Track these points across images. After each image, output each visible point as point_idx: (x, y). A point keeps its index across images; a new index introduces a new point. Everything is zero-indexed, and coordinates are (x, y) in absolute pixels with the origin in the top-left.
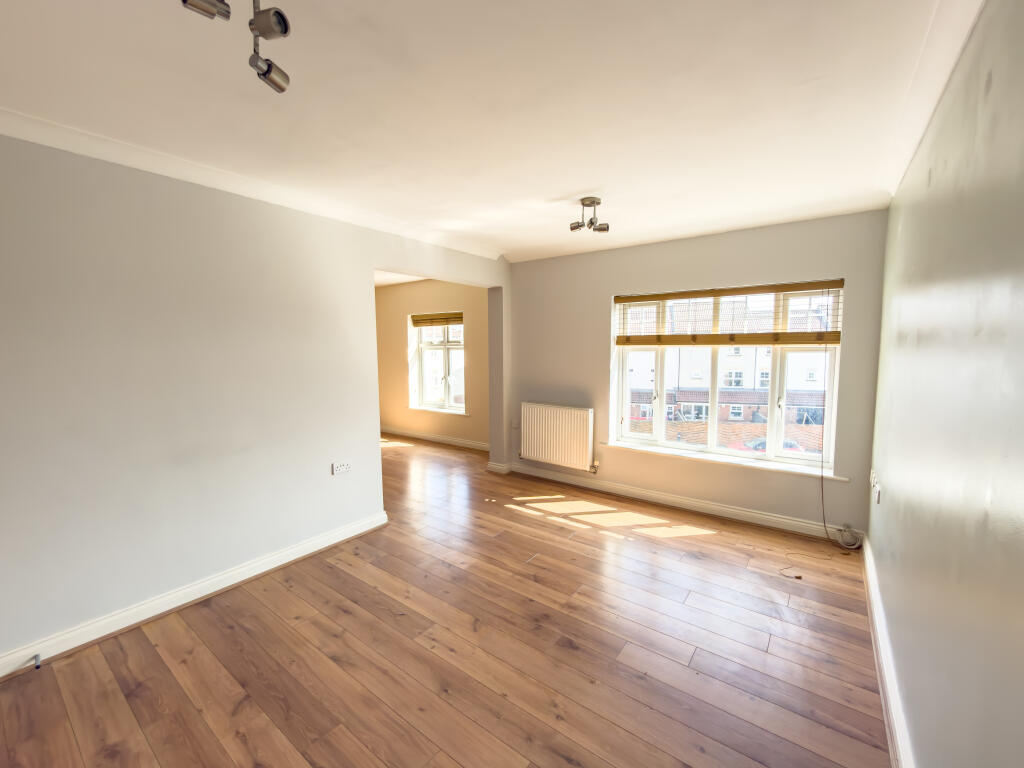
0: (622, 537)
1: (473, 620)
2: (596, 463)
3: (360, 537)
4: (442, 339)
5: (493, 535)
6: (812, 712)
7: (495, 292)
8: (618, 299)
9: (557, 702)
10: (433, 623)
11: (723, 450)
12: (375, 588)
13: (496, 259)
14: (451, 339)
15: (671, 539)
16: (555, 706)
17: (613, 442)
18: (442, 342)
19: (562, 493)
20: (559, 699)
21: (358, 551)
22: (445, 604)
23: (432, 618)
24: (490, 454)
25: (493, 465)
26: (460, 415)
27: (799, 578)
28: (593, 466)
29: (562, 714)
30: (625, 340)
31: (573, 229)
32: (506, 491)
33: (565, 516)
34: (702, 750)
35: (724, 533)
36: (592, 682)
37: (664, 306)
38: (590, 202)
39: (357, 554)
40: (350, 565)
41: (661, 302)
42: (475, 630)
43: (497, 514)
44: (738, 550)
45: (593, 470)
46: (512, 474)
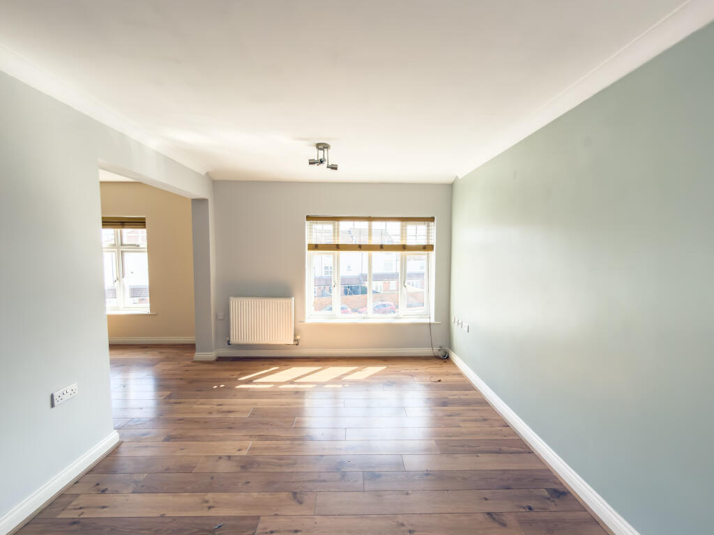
0: (340, 386)
1: (291, 495)
2: (298, 337)
3: (91, 471)
4: (113, 243)
5: (247, 415)
6: (500, 449)
7: (199, 203)
8: (309, 218)
9: (401, 521)
10: (258, 517)
11: (377, 315)
12: (162, 516)
13: (203, 174)
14: (125, 242)
15: (367, 378)
16: (403, 525)
17: (308, 321)
18: (115, 245)
19: (274, 365)
20: (401, 519)
21: (102, 487)
22: (255, 495)
23: (254, 513)
24: (197, 346)
25: (199, 355)
26: (147, 315)
27: (440, 381)
28: (295, 340)
29: (410, 528)
30: (316, 247)
31: (310, 163)
32: (226, 375)
33: (291, 382)
34: (486, 499)
35: (389, 366)
36: (407, 494)
37: (338, 225)
38: (322, 146)
39: (103, 491)
40: (104, 507)
41: (336, 223)
42: (300, 503)
43: (235, 396)
44: (404, 374)
45: (295, 343)
46: (220, 359)
